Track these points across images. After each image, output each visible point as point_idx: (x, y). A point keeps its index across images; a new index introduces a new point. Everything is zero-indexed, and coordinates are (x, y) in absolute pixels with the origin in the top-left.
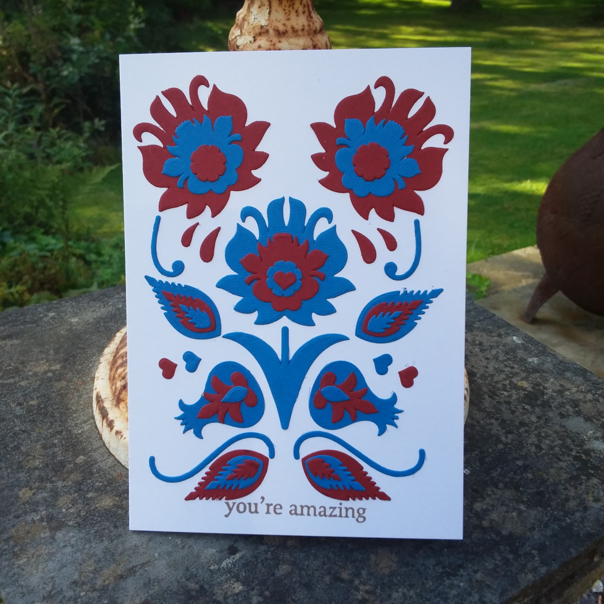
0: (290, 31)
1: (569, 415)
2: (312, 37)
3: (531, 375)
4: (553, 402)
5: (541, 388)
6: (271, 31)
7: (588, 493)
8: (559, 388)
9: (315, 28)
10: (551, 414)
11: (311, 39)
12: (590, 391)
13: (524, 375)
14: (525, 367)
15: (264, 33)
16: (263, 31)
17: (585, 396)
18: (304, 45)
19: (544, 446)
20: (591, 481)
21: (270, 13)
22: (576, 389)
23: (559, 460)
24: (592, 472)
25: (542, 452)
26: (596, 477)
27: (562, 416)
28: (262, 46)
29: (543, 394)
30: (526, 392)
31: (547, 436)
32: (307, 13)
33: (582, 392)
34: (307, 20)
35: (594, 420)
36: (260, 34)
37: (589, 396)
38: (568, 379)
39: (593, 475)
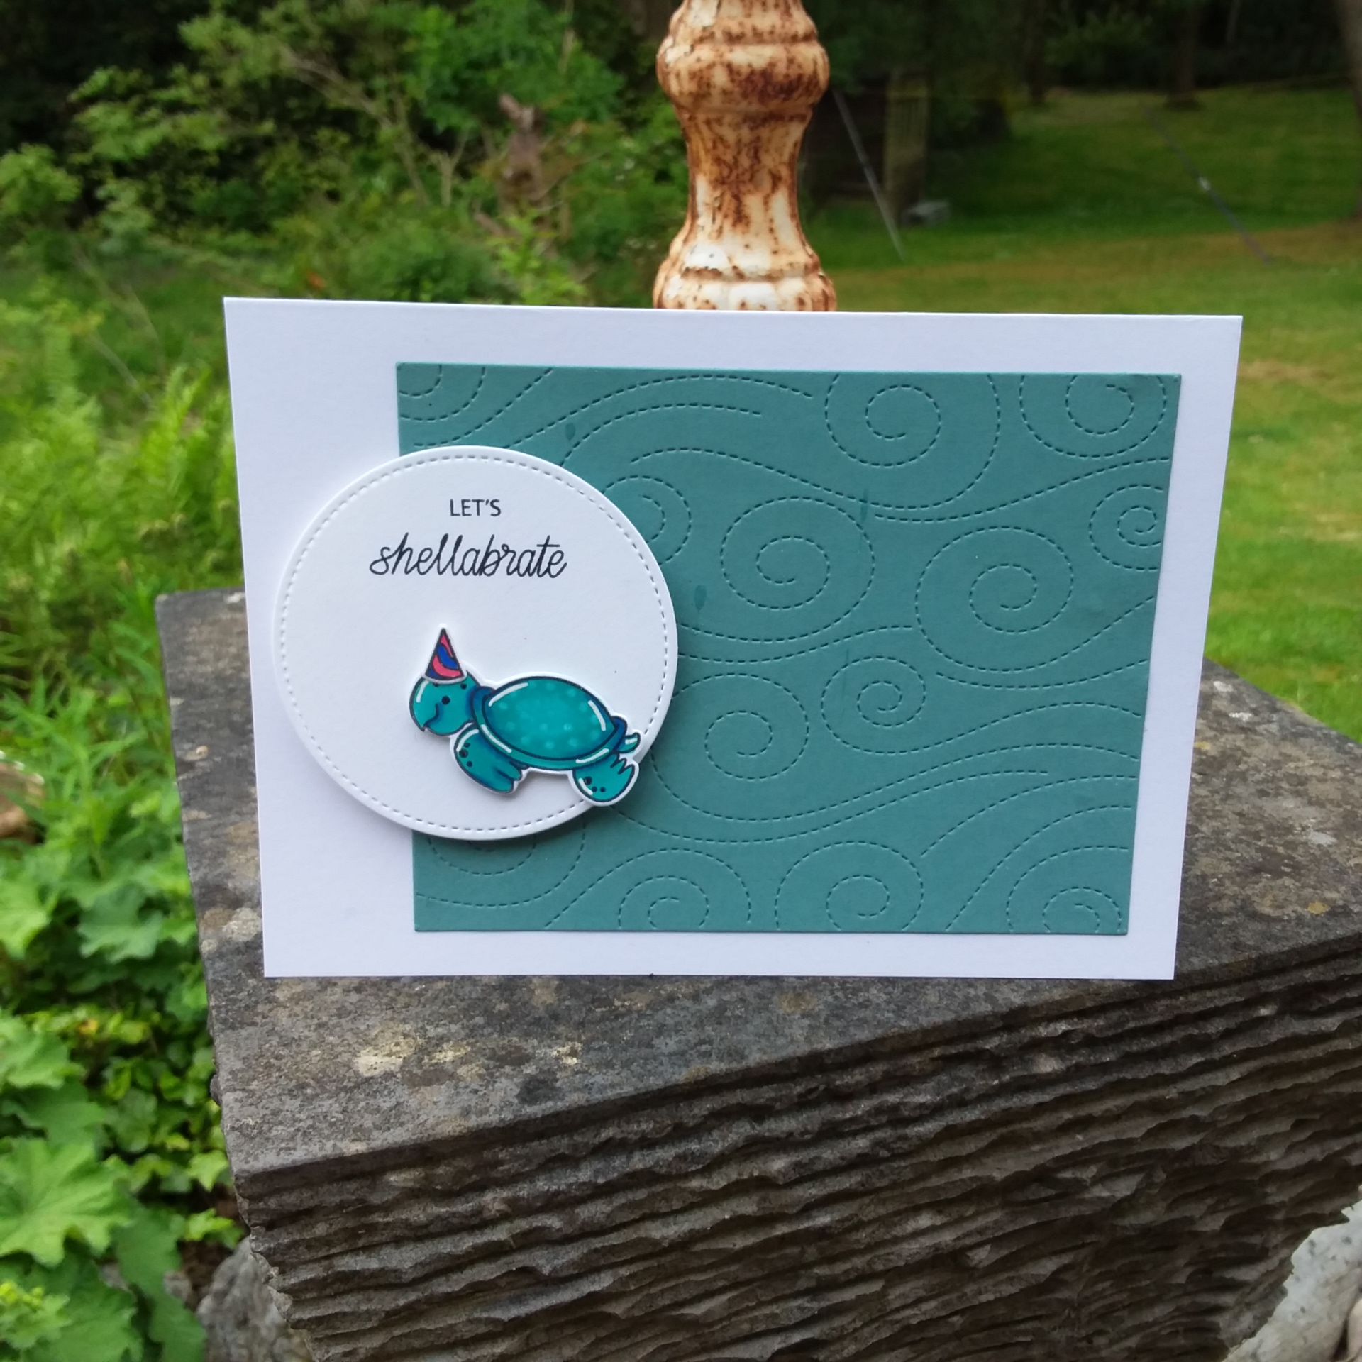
0: (749, 33)
1: (1277, 795)
2: (788, 46)
3: (1226, 736)
4: (1253, 775)
5: (1239, 754)
6: (719, 35)
7: (1263, 896)
8: (1276, 757)
9: (792, 32)
10: (1240, 790)
11: (785, 48)
12: (1341, 767)
13: (1212, 734)
14: (1219, 724)
15: (706, 38)
16: (707, 34)
17: (1324, 774)
18: (771, 58)
19: (1204, 828)
20: (1279, 882)
21: (719, 6)
22: (1312, 762)
23: (1229, 849)
24: (1287, 870)
25: (1196, 836)
26: (1292, 877)
27: (1263, 794)
28: (702, 58)
29: (1238, 762)
30: (1204, 757)
31: (1217, 815)
32: (782, 8)
33: (1323, 766)
34: (781, 19)
35: (1329, 806)
36: (701, 40)
37: (1336, 774)
38: (1303, 748)
39: (1287, 874)
